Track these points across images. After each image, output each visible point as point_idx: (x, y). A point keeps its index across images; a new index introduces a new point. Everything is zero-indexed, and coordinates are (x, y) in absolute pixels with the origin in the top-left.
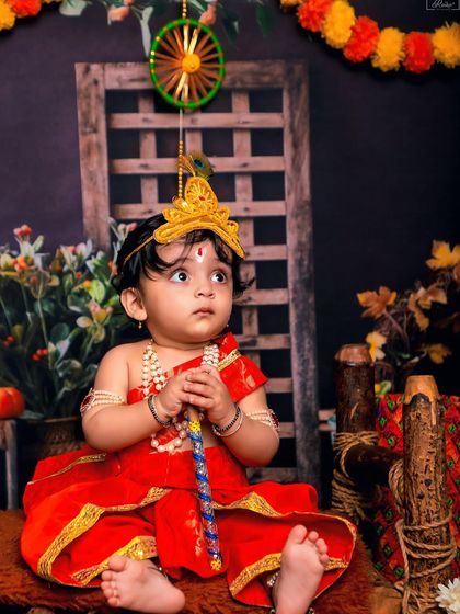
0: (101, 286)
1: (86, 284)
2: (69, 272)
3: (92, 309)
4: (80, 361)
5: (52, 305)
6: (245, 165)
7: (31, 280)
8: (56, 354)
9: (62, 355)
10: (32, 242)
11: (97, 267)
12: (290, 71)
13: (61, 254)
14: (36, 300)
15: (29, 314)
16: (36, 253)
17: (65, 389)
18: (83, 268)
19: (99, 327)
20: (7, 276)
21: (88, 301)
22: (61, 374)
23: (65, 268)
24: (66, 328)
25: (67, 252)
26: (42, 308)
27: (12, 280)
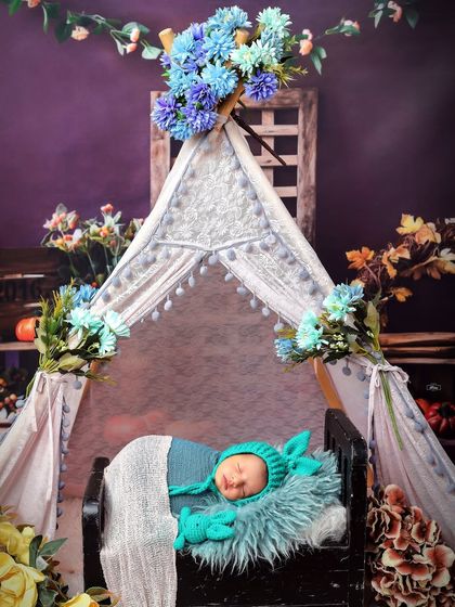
6: (269, 161)
7: (111, 243)
10: (113, 216)
12: (305, 96)
14: (113, 257)
16: (116, 223)
20: (95, 240)
25: (137, 223)
27: (98, 243)
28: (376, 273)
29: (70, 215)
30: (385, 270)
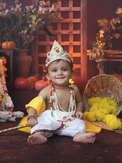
0: (35, 17)
1: (32, 16)
2: (27, 13)
3: (33, 22)
4: (29, 36)
5: (23, 21)
7: (18, 14)
8: (24, 34)
9: (25, 34)
10: (19, 5)
11: (34, 12)
13: (26, 8)
14: (19, 20)
15: (17, 23)
16: (20, 7)
17: (25, 43)
18: (31, 12)
19: (34, 27)
20: (13, 13)
21: (32, 21)
22: (24, 39)
23: (27, 12)
24: (26, 27)
25: (27, 7)
26: (21, 22)
27: (14, 15)
28: (108, 28)
29: (4, 4)
30: (111, 27)
